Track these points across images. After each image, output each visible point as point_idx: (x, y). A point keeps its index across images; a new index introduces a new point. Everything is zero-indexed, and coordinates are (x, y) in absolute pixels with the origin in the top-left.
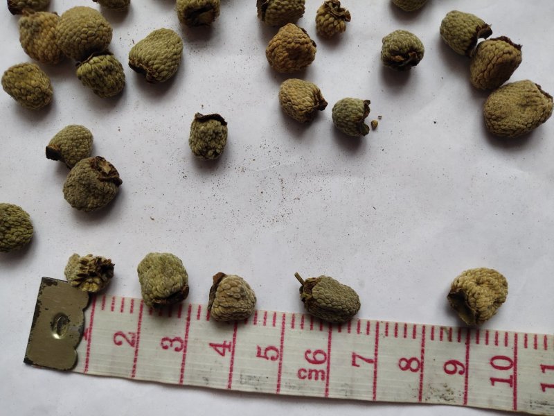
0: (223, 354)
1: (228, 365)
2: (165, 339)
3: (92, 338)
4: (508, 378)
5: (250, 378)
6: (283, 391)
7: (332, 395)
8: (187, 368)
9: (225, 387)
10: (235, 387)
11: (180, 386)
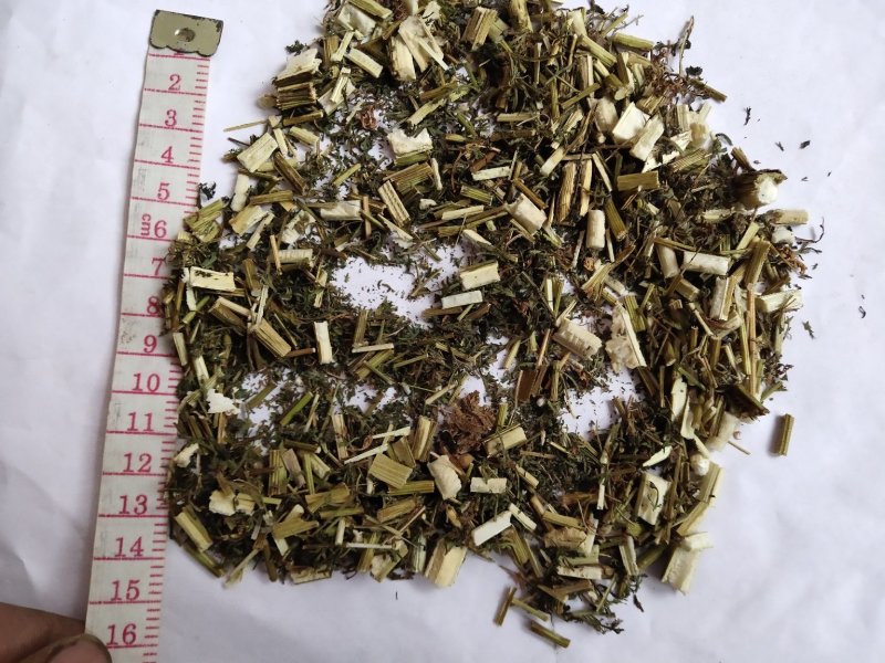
0: (163, 157)
1: (154, 160)
2: (175, 112)
3: (175, 59)
4: (141, 387)
5: (144, 177)
6: (132, 202)
7: (129, 240)
8: (152, 129)
9: (136, 157)
10: (136, 165)
11: (137, 124)
